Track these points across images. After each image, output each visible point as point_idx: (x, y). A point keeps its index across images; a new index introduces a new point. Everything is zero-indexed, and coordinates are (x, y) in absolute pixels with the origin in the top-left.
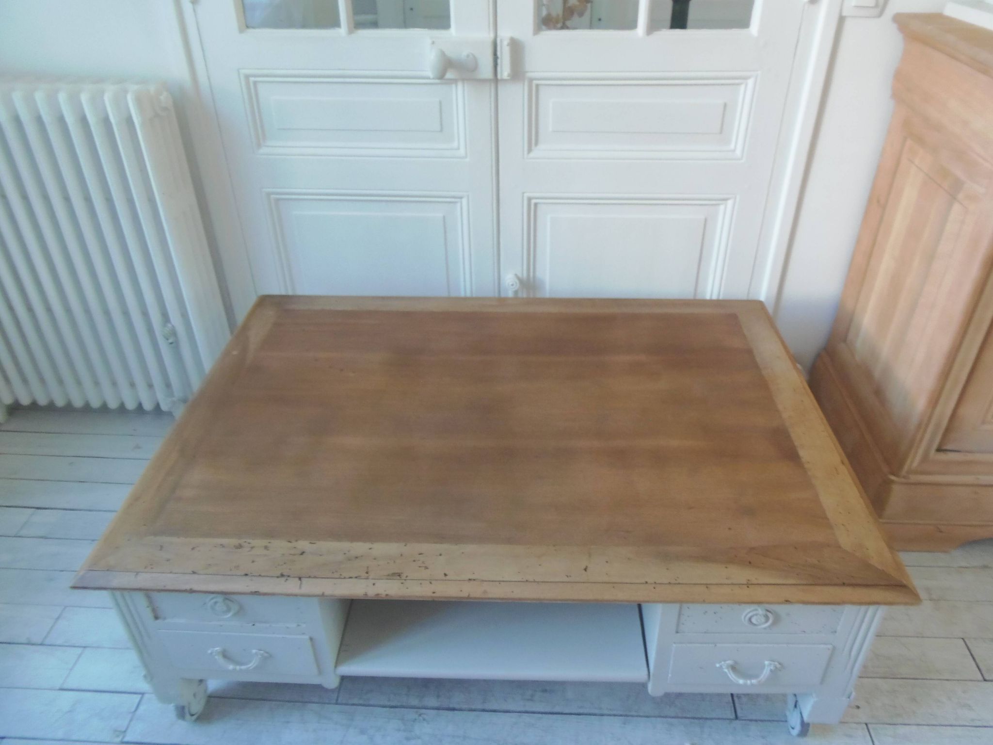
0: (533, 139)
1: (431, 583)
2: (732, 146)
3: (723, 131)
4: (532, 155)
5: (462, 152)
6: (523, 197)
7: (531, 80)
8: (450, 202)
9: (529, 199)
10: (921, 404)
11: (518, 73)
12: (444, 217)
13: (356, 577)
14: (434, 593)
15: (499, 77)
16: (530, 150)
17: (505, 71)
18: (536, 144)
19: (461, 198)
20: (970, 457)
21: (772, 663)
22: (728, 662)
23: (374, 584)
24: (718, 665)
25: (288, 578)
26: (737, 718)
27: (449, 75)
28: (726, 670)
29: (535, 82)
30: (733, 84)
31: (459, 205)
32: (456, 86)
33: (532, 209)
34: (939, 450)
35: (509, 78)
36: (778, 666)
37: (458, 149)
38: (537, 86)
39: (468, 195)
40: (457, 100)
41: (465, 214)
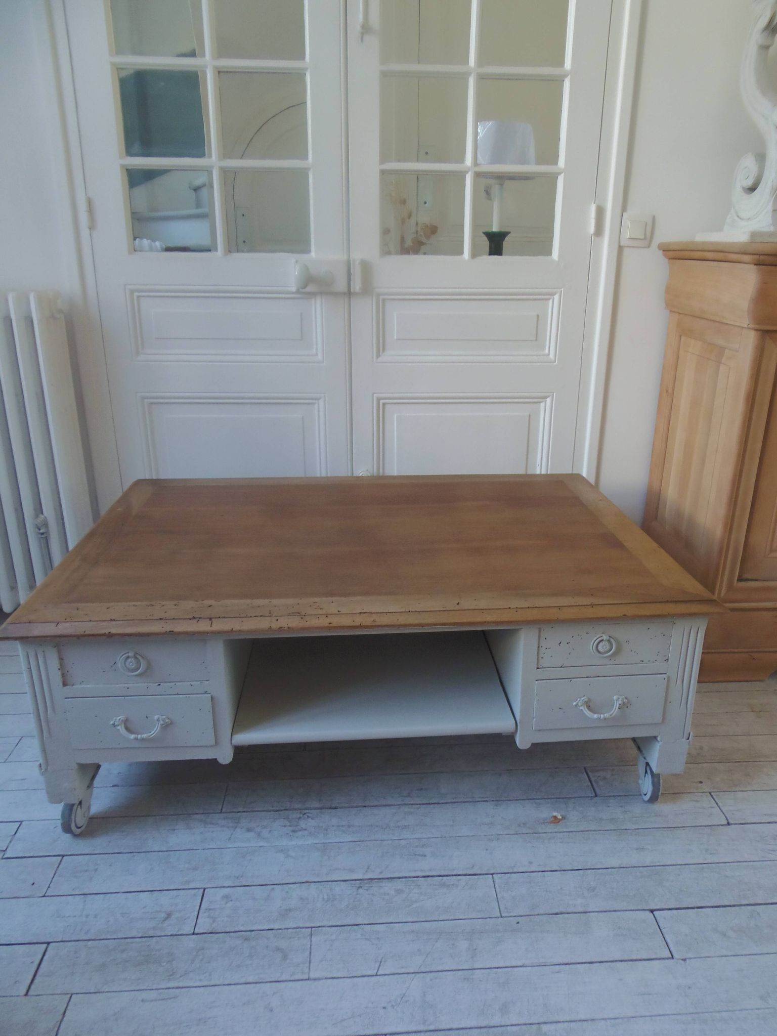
0: (381, 347)
1: (327, 617)
2: (546, 351)
3: (537, 338)
4: (380, 359)
5: (320, 357)
6: (373, 396)
7: (378, 295)
8: (309, 404)
9: (379, 400)
10: (719, 531)
11: (367, 289)
12: (303, 418)
13: (261, 616)
14: (330, 624)
15: (352, 291)
16: (378, 356)
17: (357, 286)
18: (384, 350)
19: (318, 399)
20: (766, 584)
21: (620, 697)
22: (583, 699)
23: (277, 620)
24: (575, 703)
25: (200, 620)
26: (596, 796)
27: (309, 289)
28: (582, 708)
29: (381, 297)
30: (543, 300)
31: (316, 406)
32: (315, 300)
33: (381, 408)
34: (740, 579)
35: (360, 292)
36: (625, 700)
37: (317, 354)
38: (384, 300)
39: (325, 396)
40: (316, 312)
41: (322, 414)
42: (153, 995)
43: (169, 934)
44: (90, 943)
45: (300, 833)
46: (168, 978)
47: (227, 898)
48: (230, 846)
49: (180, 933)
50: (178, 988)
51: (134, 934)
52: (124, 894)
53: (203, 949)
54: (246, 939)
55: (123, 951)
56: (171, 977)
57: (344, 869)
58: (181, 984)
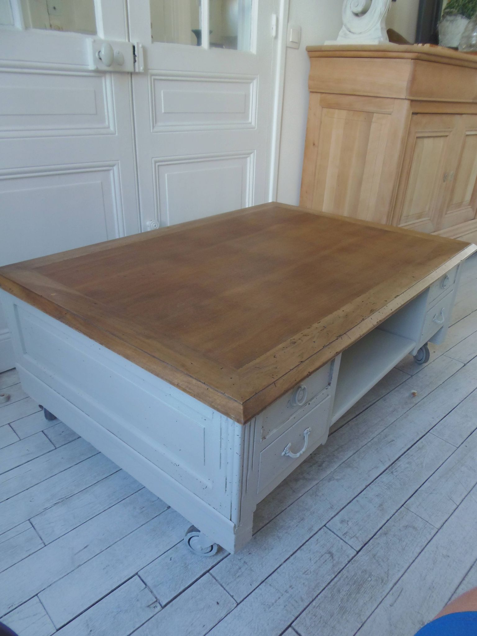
0: (154, 119)
2: (250, 120)
3: (245, 111)
4: (155, 129)
5: (112, 128)
6: (152, 161)
7: (151, 76)
8: (105, 171)
9: (156, 162)
12: (101, 184)
15: (136, 71)
16: (153, 127)
17: (141, 66)
18: (156, 123)
19: (113, 166)
30: (247, 83)
31: (111, 172)
32: (105, 79)
33: (157, 169)
35: (143, 71)
37: (109, 127)
38: (154, 79)
39: (118, 163)
40: (106, 89)
41: (116, 178)
42: (390, 599)
43: (347, 562)
44: (314, 603)
45: (324, 465)
46: (383, 584)
47: (342, 522)
48: (301, 495)
49: (351, 557)
50: (395, 584)
51: (329, 578)
52: (287, 562)
53: (374, 556)
54: (386, 534)
55: (339, 591)
56: (384, 581)
57: (373, 469)
58: (394, 581)
